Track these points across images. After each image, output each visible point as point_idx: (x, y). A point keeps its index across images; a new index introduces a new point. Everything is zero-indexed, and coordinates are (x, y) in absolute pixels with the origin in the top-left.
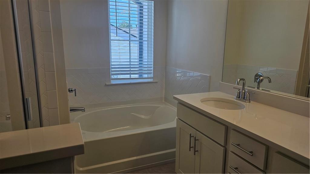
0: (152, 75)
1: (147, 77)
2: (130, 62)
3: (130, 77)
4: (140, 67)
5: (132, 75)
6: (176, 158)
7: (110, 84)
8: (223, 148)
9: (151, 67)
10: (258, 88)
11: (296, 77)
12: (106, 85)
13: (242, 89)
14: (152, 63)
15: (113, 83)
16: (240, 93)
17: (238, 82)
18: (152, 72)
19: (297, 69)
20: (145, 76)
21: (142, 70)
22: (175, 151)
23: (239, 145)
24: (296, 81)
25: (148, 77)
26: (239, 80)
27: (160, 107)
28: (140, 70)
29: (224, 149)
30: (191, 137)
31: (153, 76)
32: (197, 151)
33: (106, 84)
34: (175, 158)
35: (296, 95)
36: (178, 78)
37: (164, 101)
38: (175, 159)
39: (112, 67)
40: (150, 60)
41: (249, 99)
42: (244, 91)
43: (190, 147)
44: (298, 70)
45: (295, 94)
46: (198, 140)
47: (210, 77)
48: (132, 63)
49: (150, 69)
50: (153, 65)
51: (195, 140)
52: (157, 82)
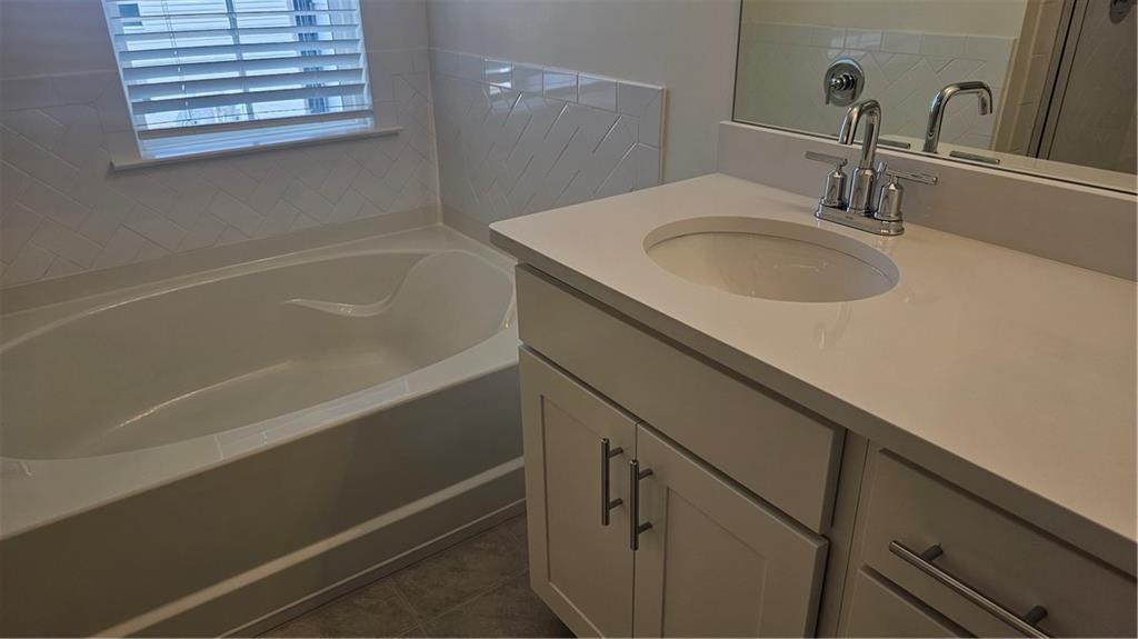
0: (364, 100)
1: (341, 110)
2: (234, 30)
3: (250, 113)
4: (304, 57)
5: (257, 106)
6: (527, 498)
7: (136, 162)
8: (814, 545)
9: (356, 56)
10: (930, 147)
11: (1008, 70)
12: (114, 172)
13: (860, 157)
14: (358, 34)
15: (157, 157)
16: (843, 181)
17: (850, 123)
18: (364, 80)
19: (1013, 34)
20: (336, 103)
21: (320, 73)
22: (521, 471)
23: (934, 554)
24: (1004, 89)
25: (348, 109)
26: (855, 116)
27: (422, 256)
28: (306, 74)
29: (819, 549)
30: (607, 453)
31: (374, 103)
32: (648, 526)
33: (112, 164)
34: (524, 496)
35: (996, 150)
36: (501, 105)
37: (440, 224)
38: (525, 502)
39: (135, 63)
40: (342, 14)
41: (899, 214)
42: (872, 169)
43: (607, 506)
44: (1018, 37)
45: (994, 145)
46: (649, 473)
47: (667, 95)
48: (244, 39)
49: (349, 67)
50: (360, 44)
51: (637, 475)
52: (394, 134)
